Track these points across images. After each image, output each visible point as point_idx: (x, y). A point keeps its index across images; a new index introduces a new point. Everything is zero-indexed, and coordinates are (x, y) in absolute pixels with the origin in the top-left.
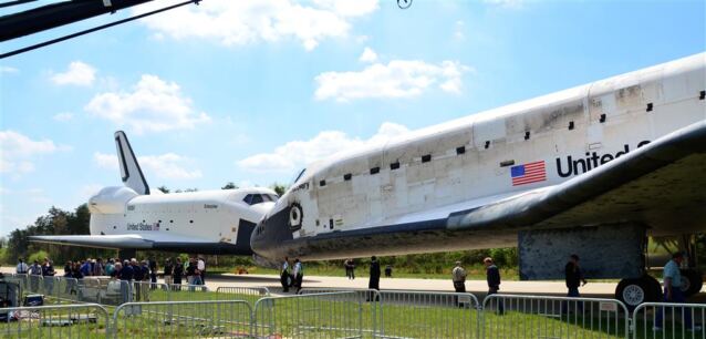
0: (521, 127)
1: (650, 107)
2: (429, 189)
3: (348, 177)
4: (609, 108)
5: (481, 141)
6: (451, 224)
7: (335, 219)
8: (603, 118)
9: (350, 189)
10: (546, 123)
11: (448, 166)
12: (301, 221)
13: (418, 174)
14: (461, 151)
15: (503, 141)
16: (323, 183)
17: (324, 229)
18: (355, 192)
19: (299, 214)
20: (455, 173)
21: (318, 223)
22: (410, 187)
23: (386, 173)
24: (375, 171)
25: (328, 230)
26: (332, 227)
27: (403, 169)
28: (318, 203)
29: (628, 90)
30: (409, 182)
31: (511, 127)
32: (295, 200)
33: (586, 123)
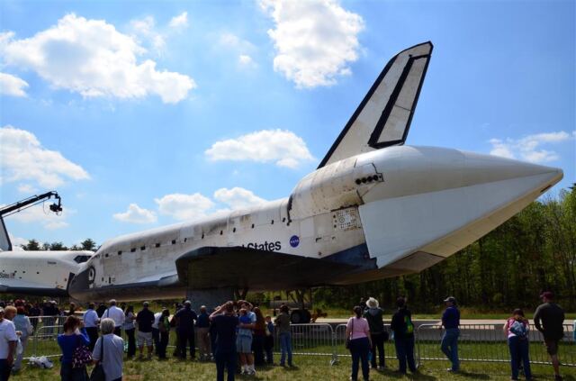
0: (201, 231)
1: (253, 226)
2: (158, 263)
3: (120, 253)
4: (238, 225)
5: (182, 238)
6: (160, 284)
7: (112, 277)
8: (234, 230)
9: (121, 260)
10: (211, 230)
11: (167, 251)
13: (153, 254)
14: (174, 242)
15: (192, 238)
16: (107, 255)
17: (105, 283)
18: (123, 262)
20: (171, 254)
21: (103, 279)
22: (149, 261)
23: (138, 251)
24: (133, 250)
25: (108, 284)
26: (110, 283)
27: (146, 250)
28: (104, 267)
29: (245, 217)
30: (150, 258)
31: (196, 231)
32: (92, 265)
33: (227, 232)
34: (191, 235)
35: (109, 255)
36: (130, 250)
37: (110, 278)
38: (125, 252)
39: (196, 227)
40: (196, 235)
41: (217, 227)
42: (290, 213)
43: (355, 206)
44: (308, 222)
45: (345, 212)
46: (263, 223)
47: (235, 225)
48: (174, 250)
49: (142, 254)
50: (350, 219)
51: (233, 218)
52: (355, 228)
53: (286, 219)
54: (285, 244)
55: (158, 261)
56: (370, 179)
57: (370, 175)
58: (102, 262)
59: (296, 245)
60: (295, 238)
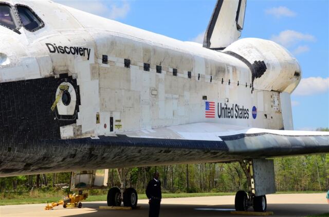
0: (209, 73)
1: (238, 83)
5: (197, 72)
7: (114, 118)
8: (229, 83)
9: (129, 81)
10: (216, 74)
12: (77, 109)
13: (171, 87)
14: (189, 75)
15: (204, 78)
18: (133, 86)
19: (73, 98)
20: (187, 94)
22: (167, 99)
23: (154, 73)
24: (147, 67)
25: (107, 132)
26: (112, 129)
27: (162, 75)
28: (100, 88)
29: (235, 68)
30: (166, 92)
31: (207, 68)
32: (67, 70)
33: (226, 82)
34: (202, 73)
35: (109, 59)
36: (143, 65)
37: (111, 119)
38: (134, 64)
39: (207, 62)
40: (207, 73)
41: (220, 70)
42: (257, 80)
43: (279, 92)
44: (261, 95)
45: (275, 95)
46: (242, 83)
47: (230, 76)
48: (190, 88)
49: (159, 80)
50: (277, 103)
51: (228, 65)
52: (279, 112)
53: (252, 86)
54: (250, 113)
55: (175, 102)
56: (297, 74)
57: (298, 71)
58: (95, 72)
59: (254, 116)
60: (254, 109)
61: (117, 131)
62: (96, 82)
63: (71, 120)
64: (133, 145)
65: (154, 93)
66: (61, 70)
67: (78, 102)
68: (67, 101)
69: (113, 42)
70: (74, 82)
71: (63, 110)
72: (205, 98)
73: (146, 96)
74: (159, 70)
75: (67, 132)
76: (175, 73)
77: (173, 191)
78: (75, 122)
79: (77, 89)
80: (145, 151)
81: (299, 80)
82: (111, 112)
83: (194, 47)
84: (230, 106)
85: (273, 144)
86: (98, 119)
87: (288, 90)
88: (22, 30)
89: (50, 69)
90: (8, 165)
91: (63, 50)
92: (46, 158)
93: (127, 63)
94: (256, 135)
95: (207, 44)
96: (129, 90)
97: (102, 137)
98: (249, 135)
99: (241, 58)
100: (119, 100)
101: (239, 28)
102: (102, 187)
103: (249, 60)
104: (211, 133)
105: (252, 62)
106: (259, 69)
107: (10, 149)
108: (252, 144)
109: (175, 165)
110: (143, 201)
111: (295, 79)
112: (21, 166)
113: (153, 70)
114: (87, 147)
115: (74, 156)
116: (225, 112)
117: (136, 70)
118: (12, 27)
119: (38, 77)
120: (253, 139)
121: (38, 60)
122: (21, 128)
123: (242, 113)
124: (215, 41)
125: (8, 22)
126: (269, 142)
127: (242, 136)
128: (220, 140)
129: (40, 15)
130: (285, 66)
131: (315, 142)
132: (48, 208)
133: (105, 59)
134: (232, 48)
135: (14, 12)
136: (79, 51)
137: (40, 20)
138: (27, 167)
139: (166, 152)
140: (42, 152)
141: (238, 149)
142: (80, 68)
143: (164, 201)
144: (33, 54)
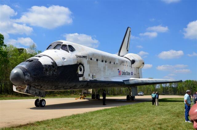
1: (127, 66)
5: (116, 62)
9: (97, 65)
12: (84, 73)
13: (109, 66)
14: (114, 63)
19: (83, 70)
20: (113, 68)
22: (108, 70)
25: (91, 79)
26: (93, 78)
28: (90, 67)
29: (127, 62)
30: (108, 68)
31: (119, 61)
32: (81, 62)
33: (124, 65)
34: (118, 63)
35: (92, 59)
36: (101, 60)
37: (93, 75)
38: (99, 60)
39: (119, 60)
40: (119, 63)
41: (122, 62)
42: (132, 65)
43: (139, 68)
44: (134, 69)
45: (137, 69)
46: (129, 66)
47: (125, 64)
48: (114, 67)
49: (106, 65)
50: (138, 71)
51: (125, 61)
52: (139, 73)
53: (131, 66)
54: (131, 74)
55: (110, 70)
56: (143, 63)
57: (143, 62)
58: (89, 62)
59: (132, 75)
60: (132, 73)
61: (94, 79)
62: (89, 65)
63: (82, 75)
64: (98, 82)
65: (104, 68)
66: (79, 62)
67: (84, 71)
68: (81, 70)
69: (93, 54)
70: (83, 65)
71: (80, 73)
72: (118, 69)
73: (102, 69)
74: (106, 62)
75: (81, 79)
76: (110, 63)
77: (109, 95)
78: (83, 76)
79: (84, 67)
80: (102, 84)
81: (144, 65)
82: (93, 73)
83: (115, 56)
84: (125, 72)
85: (137, 82)
86: (89, 75)
87: (141, 67)
88: (70, 51)
89: (77, 62)
90: (66, 88)
91: (80, 57)
92: (75, 86)
93: (97, 60)
94: (132, 80)
95: (119, 55)
96: (98, 67)
97: (90, 80)
98: (130, 80)
99: (128, 59)
100: (95, 70)
101: (127, 51)
102: (90, 94)
103: (130, 59)
104: (120, 79)
105: (131, 60)
106: (133, 62)
107: (66, 83)
108: (131, 82)
109: (110, 88)
110: (101, 98)
111: (143, 65)
112: (69, 88)
113: (104, 62)
114: (86, 83)
115: (83, 85)
116: (124, 73)
117: (99, 62)
118: (67, 51)
119: (73, 64)
120: (132, 81)
121: (73, 59)
122: (69, 77)
123: (129, 74)
124: (121, 54)
125: (66, 49)
126: (136, 82)
127: (129, 80)
128: (123, 81)
129: (74, 48)
130: (140, 61)
131: (148, 82)
132: (76, 99)
133: (91, 59)
134: (126, 56)
135: (68, 47)
136: (84, 57)
137: (74, 49)
138: (70, 88)
139: (108, 84)
140: (74, 84)
141: (128, 84)
142: (85, 61)
143: (107, 98)
144: (72, 58)
